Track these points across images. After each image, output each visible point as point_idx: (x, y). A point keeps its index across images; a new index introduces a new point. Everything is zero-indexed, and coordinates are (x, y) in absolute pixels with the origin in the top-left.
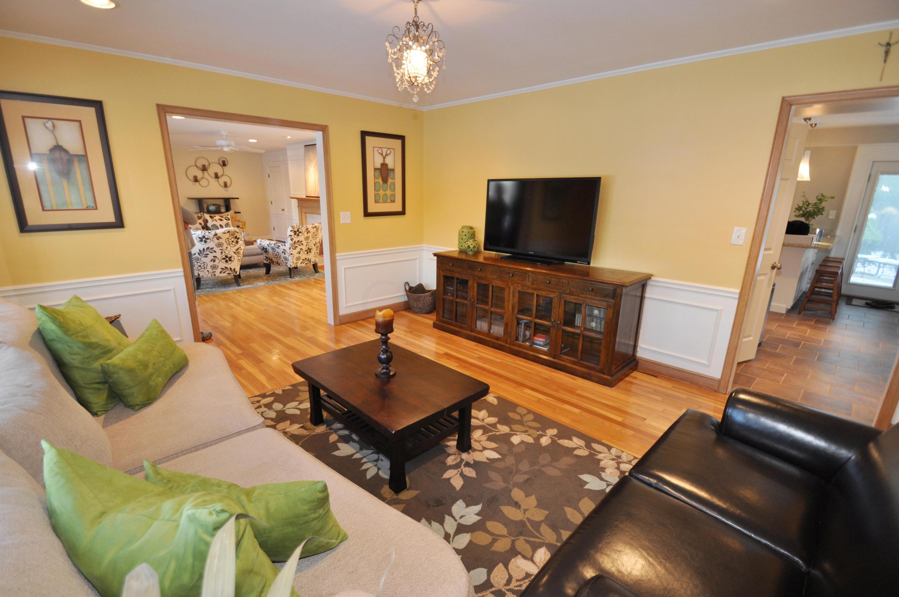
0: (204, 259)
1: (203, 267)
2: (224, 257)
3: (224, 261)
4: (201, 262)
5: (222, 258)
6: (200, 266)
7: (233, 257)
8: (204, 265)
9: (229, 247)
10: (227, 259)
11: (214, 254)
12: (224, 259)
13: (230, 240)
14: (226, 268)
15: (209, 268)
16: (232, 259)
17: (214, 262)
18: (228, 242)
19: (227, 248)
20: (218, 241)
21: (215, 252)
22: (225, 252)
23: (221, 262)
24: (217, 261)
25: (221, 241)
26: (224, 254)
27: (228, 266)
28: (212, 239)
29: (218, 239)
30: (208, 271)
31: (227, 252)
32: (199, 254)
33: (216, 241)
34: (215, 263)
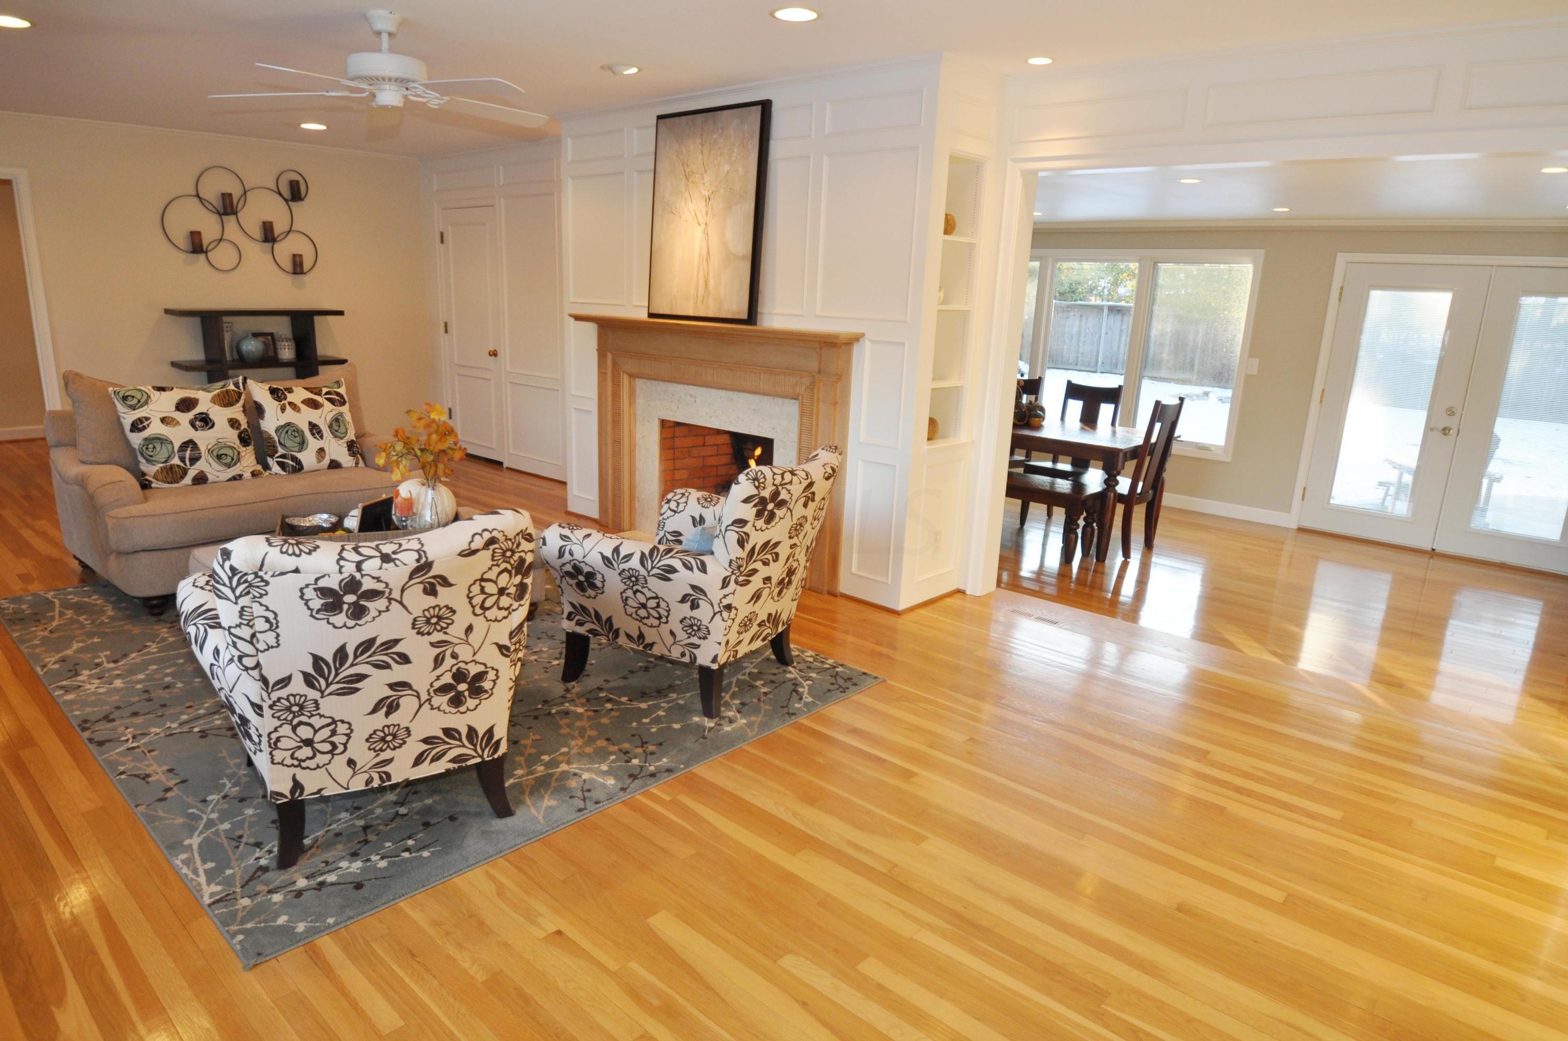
0: (332, 706)
1: (327, 747)
2: (448, 679)
3: (441, 700)
4: (317, 722)
5: (437, 685)
6: (308, 743)
7: (491, 675)
8: (334, 733)
9: (479, 624)
10: (463, 687)
11: (398, 673)
12: (444, 689)
13: (491, 588)
14: (448, 732)
15: (359, 750)
16: (487, 685)
17: (387, 714)
18: (477, 600)
19: (469, 629)
20: (430, 601)
21: (404, 659)
22: (454, 656)
23: (426, 706)
24: (408, 703)
25: (445, 596)
26: (449, 662)
27: (460, 722)
28: (396, 595)
29: (431, 591)
30: (351, 763)
31: (464, 653)
32: (309, 680)
33: (418, 601)
34: (394, 718)
